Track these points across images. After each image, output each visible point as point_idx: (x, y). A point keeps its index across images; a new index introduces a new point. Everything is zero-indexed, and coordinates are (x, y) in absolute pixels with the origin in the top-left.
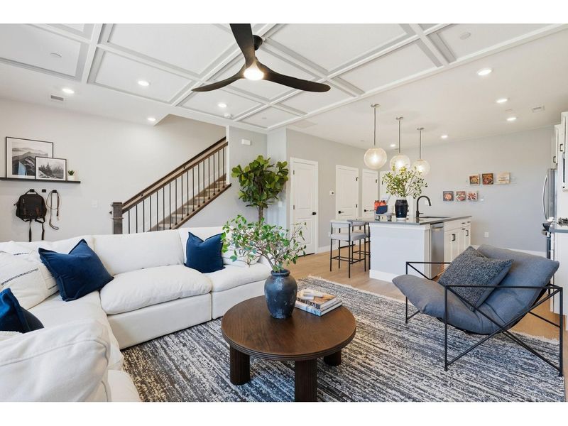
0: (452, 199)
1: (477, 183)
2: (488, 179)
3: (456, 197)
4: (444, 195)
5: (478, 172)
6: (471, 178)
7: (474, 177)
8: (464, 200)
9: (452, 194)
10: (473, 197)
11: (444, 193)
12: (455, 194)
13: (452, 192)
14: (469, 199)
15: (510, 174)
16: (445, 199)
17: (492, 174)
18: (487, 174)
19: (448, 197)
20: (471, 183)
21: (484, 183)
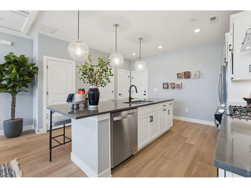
0: (168, 88)
1: (181, 78)
2: (187, 75)
3: (170, 86)
4: (163, 85)
5: (182, 71)
6: (178, 74)
7: (179, 74)
8: (174, 88)
9: (167, 84)
10: (179, 87)
11: (164, 84)
12: (169, 85)
13: (168, 83)
14: (177, 88)
15: (199, 71)
16: (164, 88)
17: (189, 72)
18: (186, 72)
19: (166, 86)
20: (178, 78)
21: (185, 78)
